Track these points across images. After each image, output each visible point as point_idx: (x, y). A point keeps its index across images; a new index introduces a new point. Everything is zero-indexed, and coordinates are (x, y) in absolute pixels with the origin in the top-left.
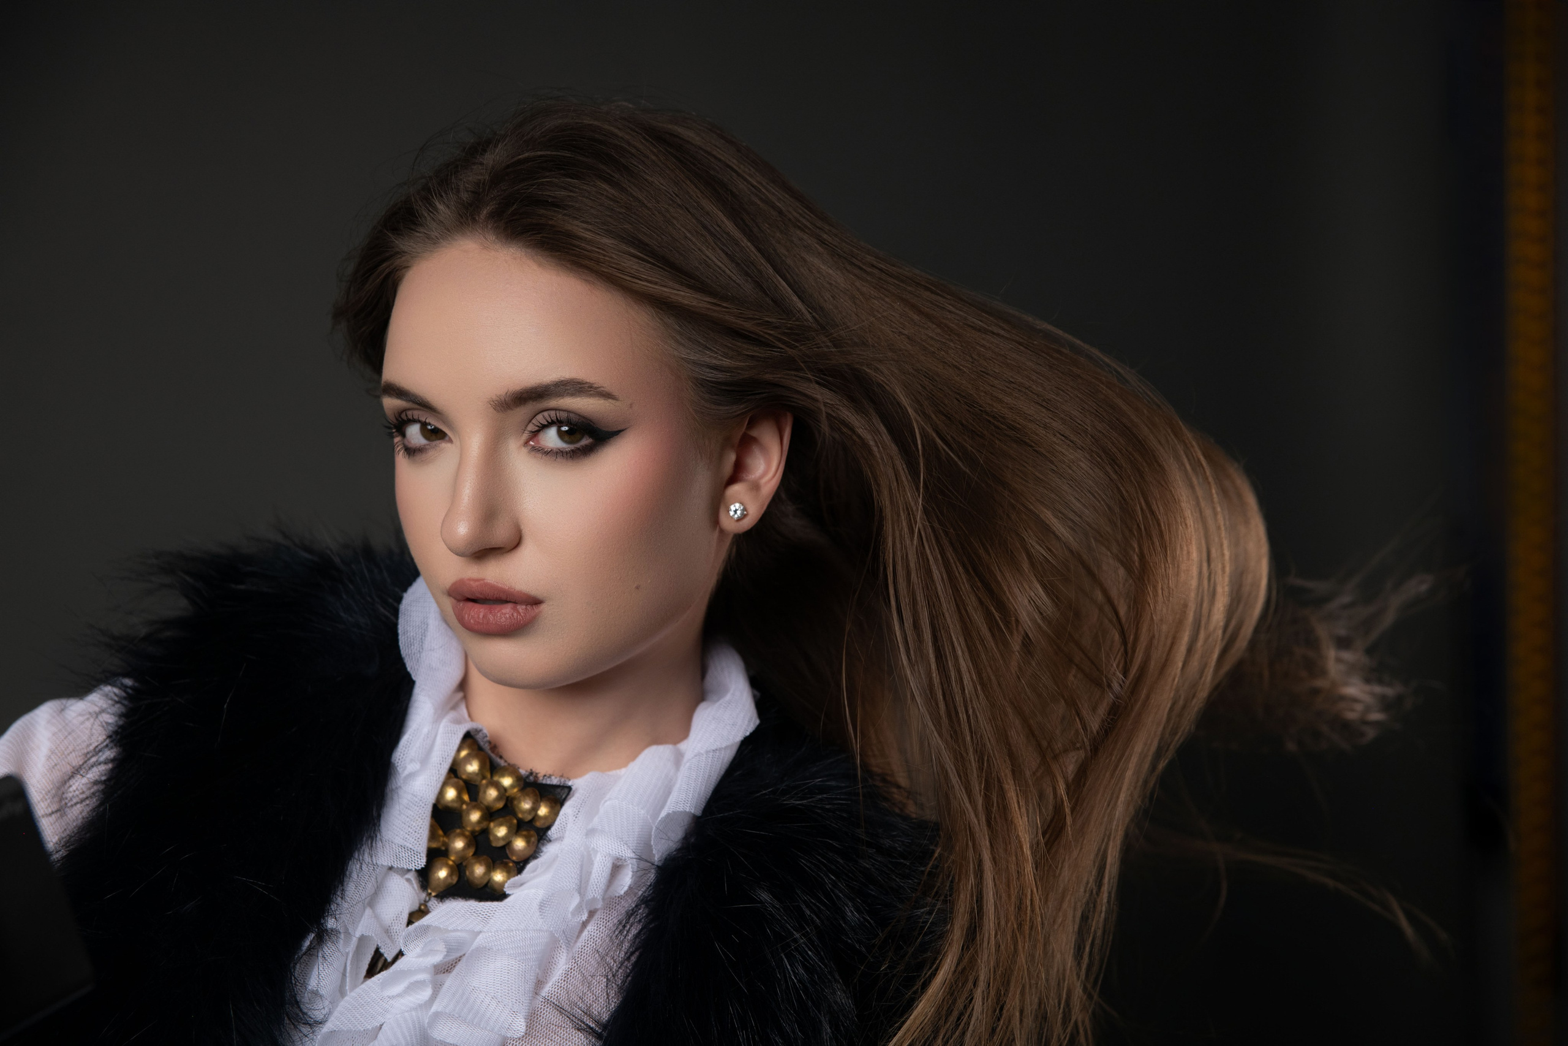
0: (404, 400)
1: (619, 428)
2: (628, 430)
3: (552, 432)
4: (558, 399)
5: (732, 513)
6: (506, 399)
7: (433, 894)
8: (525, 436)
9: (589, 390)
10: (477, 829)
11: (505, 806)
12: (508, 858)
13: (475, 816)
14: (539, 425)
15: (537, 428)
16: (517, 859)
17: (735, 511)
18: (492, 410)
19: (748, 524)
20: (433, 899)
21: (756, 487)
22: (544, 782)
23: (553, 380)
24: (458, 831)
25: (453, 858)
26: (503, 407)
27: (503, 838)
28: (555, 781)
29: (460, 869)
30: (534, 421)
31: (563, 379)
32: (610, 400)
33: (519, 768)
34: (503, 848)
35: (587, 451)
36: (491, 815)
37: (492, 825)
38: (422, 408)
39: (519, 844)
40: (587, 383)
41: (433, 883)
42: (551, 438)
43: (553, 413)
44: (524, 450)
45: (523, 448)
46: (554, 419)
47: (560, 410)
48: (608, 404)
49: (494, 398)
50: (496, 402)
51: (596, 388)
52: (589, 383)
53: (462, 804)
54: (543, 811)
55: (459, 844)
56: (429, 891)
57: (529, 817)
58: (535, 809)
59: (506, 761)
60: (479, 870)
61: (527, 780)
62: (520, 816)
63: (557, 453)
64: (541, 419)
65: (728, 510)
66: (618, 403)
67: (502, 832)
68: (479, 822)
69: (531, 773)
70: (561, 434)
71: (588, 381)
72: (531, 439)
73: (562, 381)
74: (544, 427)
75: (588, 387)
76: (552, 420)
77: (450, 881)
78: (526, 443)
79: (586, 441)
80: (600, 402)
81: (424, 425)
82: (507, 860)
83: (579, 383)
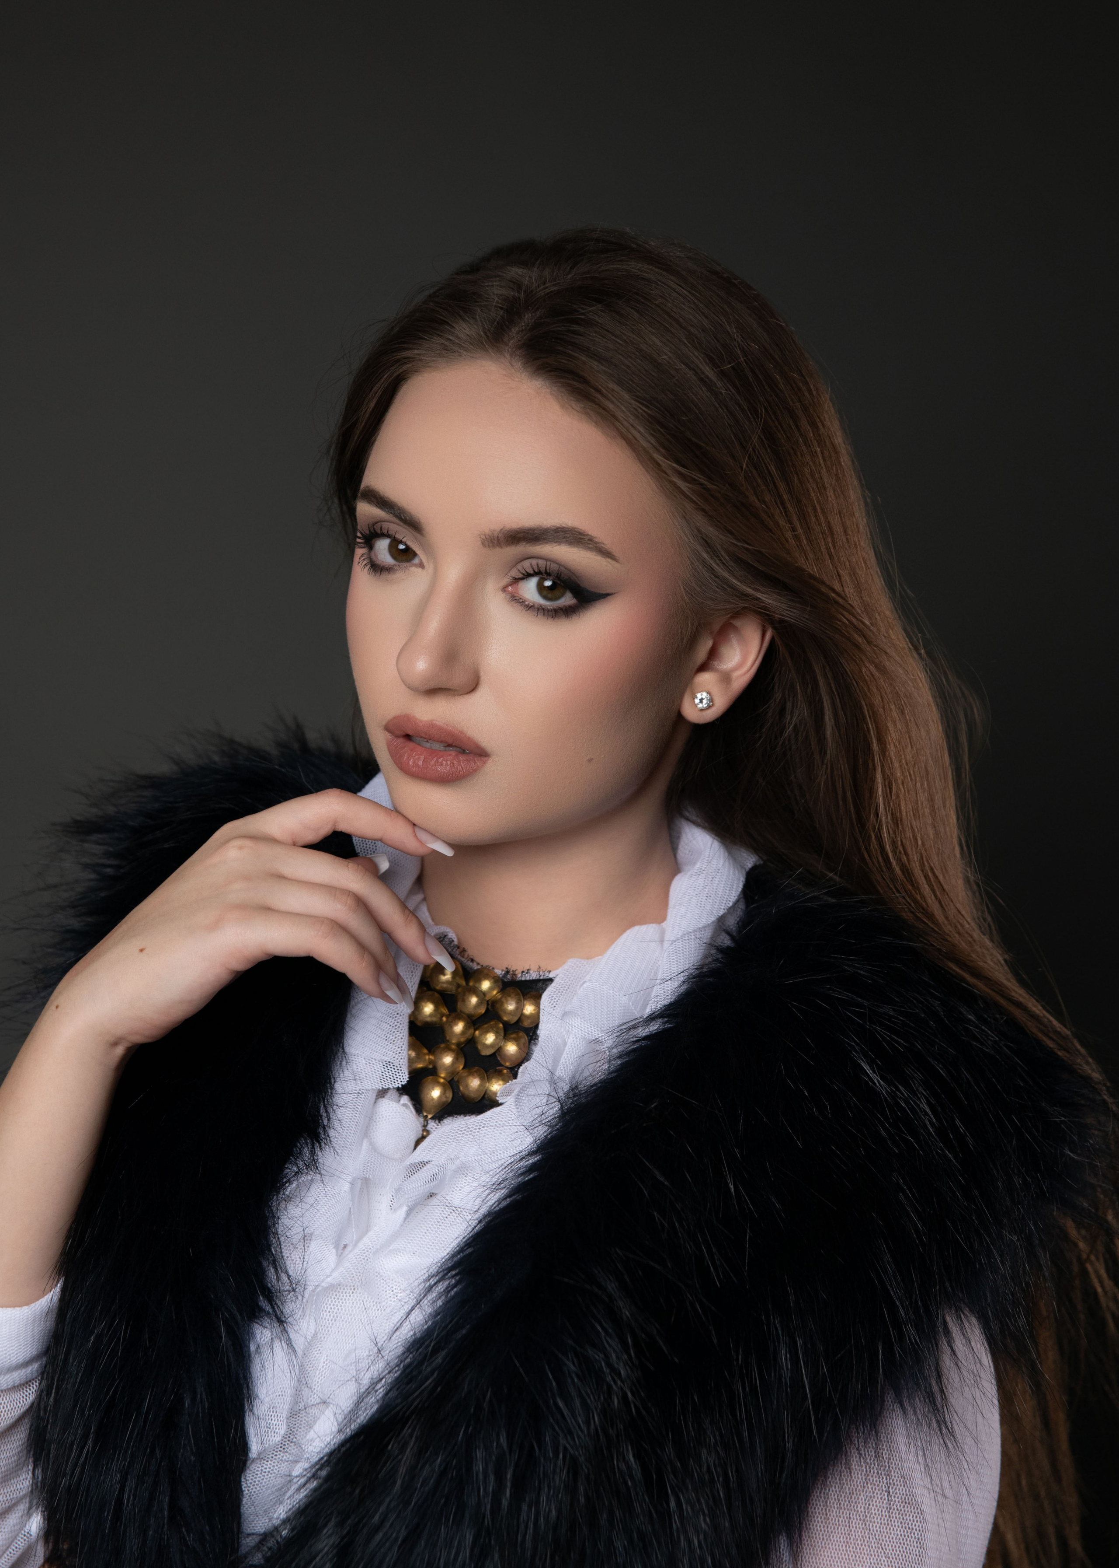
0: (385, 511)
1: (608, 592)
2: (616, 595)
3: (533, 582)
4: (555, 544)
5: (697, 701)
6: (500, 536)
7: (430, 1116)
8: (506, 580)
9: (589, 542)
10: (462, 1040)
11: (487, 1010)
12: (501, 1065)
13: (459, 1027)
14: (524, 572)
15: (521, 576)
16: (511, 1065)
17: (701, 700)
18: (479, 543)
19: (710, 715)
20: (430, 1121)
21: (726, 678)
22: (523, 979)
23: (555, 524)
24: (443, 1045)
25: (443, 1075)
26: (492, 542)
27: (492, 1046)
28: (534, 976)
29: (453, 1083)
30: (519, 567)
31: (564, 526)
32: (609, 560)
33: (493, 968)
34: (494, 1055)
35: (568, 612)
36: (476, 1022)
37: (477, 1033)
38: (402, 524)
39: (511, 1048)
40: (588, 535)
41: (427, 1104)
42: (530, 590)
43: (541, 562)
44: (502, 595)
45: (501, 592)
46: (543, 570)
47: (550, 561)
48: (605, 563)
49: (487, 532)
50: (487, 537)
51: (596, 543)
52: (591, 536)
53: (442, 1017)
54: (529, 1009)
55: (448, 1060)
56: (425, 1114)
57: (514, 1019)
58: (520, 1008)
59: (478, 964)
60: (475, 1083)
61: (505, 980)
62: (505, 1019)
63: (538, 609)
64: (527, 565)
65: (695, 697)
66: (617, 565)
67: (490, 1038)
68: (463, 1033)
69: (508, 972)
70: (540, 588)
71: (590, 533)
72: (511, 584)
73: (563, 528)
74: (527, 576)
75: (589, 540)
76: (540, 571)
77: (444, 1099)
78: (504, 589)
79: (567, 600)
80: (596, 557)
81: (395, 542)
82: (501, 1068)
83: (580, 534)
